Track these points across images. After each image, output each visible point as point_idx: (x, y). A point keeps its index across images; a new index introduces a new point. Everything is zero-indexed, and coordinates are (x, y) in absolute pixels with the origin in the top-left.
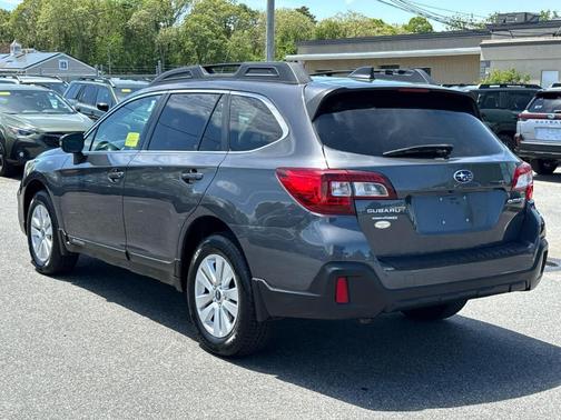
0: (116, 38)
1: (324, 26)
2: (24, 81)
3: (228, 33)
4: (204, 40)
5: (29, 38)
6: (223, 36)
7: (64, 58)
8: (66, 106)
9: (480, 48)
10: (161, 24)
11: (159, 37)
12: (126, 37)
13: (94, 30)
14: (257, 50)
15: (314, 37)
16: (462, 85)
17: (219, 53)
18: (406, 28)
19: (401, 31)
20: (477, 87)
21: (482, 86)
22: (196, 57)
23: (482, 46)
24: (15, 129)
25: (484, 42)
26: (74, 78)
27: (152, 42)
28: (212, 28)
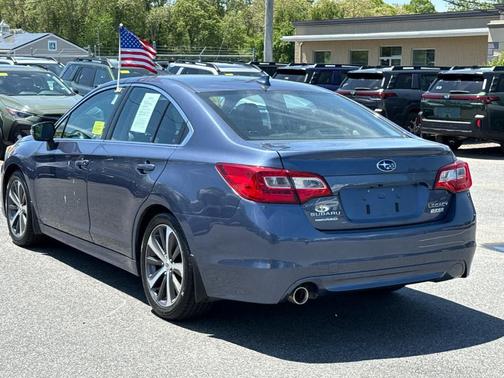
0: (106, 19)
1: (320, 6)
2: (19, 62)
3: (221, 13)
4: (196, 20)
5: (17, 17)
6: (216, 16)
7: (52, 39)
8: (64, 88)
9: (487, 29)
10: (152, 4)
11: (150, 17)
12: (117, 17)
13: (84, 10)
14: (251, 31)
15: (310, 17)
16: (475, 67)
17: (211, 34)
18: (406, 7)
19: (401, 12)
20: (492, 69)
21: (497, 69)
22: (188, 38)
23: (490, 27)
24: (13, 110)
25: (493, 23)
26: (70, 59)
27: (143, 23)
28: (204, 8)
